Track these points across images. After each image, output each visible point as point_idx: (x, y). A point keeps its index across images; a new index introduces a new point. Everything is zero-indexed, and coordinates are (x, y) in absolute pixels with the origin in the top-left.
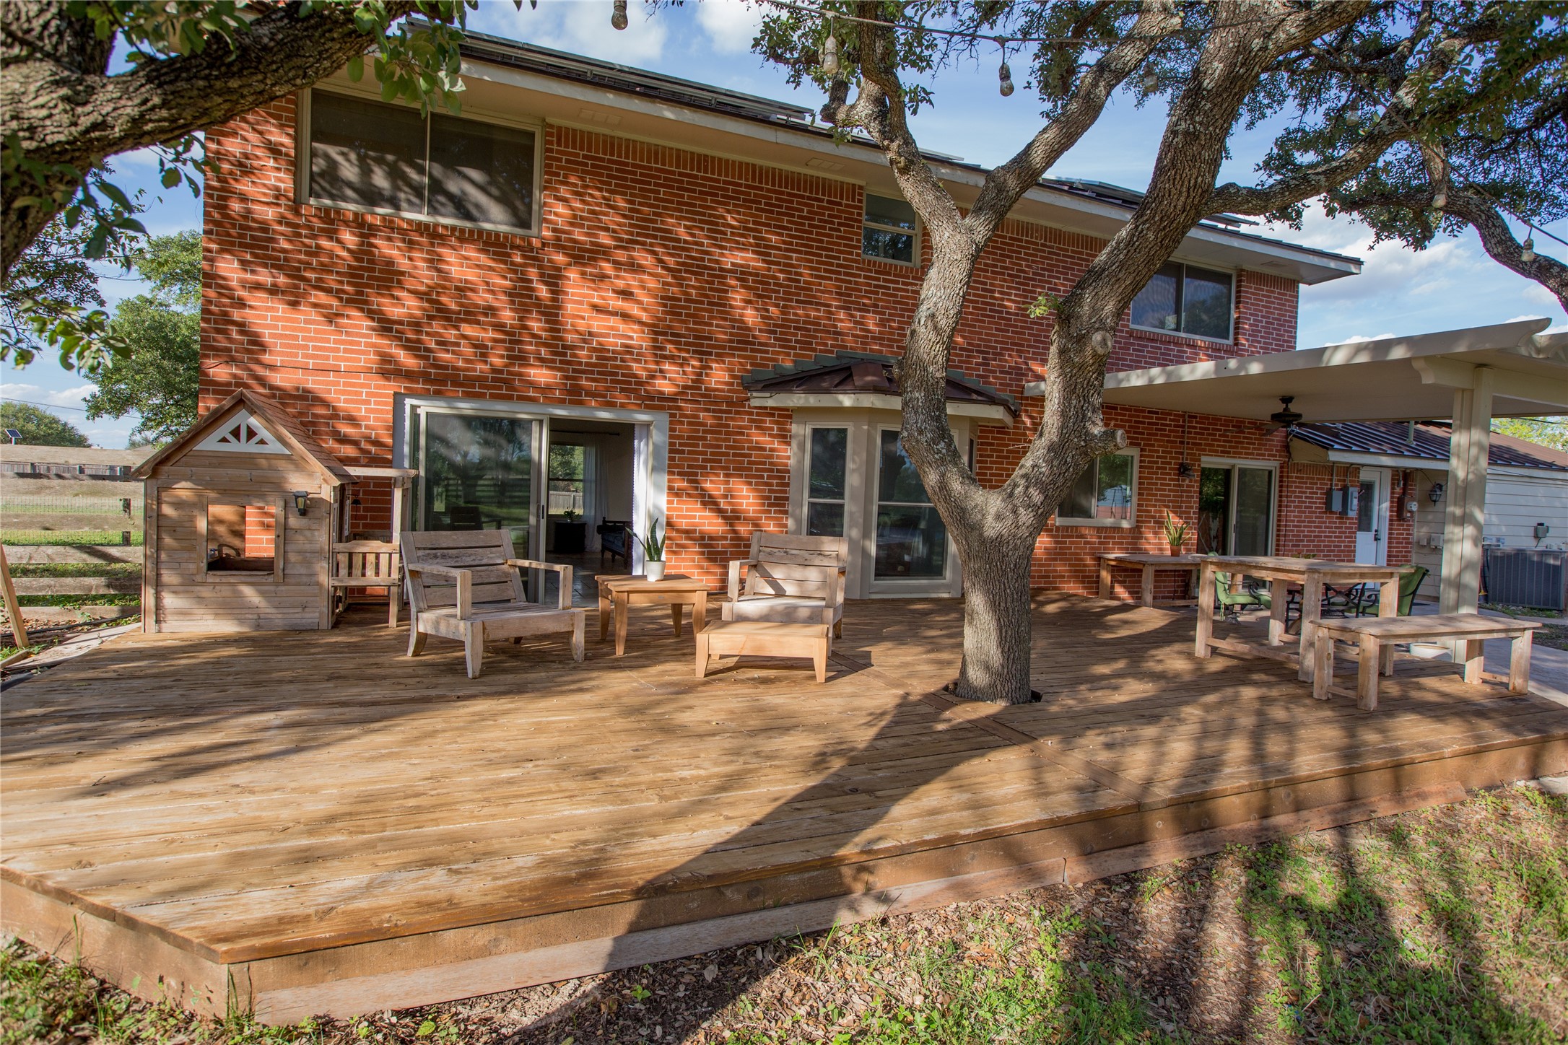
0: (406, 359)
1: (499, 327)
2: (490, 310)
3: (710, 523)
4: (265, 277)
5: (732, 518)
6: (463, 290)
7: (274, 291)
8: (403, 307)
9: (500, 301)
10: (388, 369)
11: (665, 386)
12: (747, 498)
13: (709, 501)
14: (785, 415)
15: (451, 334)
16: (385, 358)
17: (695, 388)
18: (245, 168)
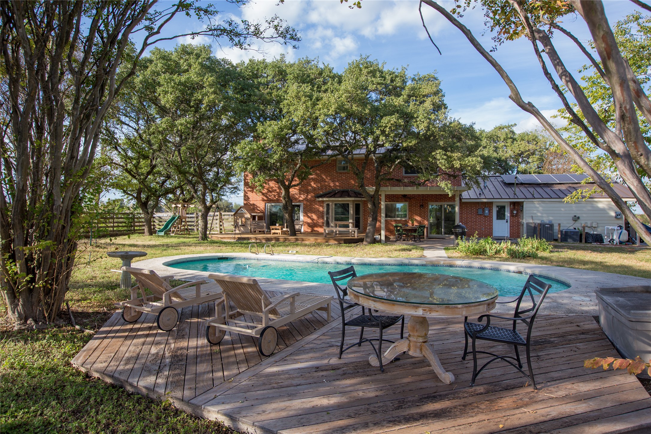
0: (265, 198)
1: (277, 192)
2: (276, 190)
3: (309, 221)
4: (249, 189)
5: (313, 220)
6: (272, 188)
7: (250, 191)
8: (265, 191)
9: (277, 189)
10: (263, 200)
11: (301, 199)
12: (314, 217)
13: (309, 217)
14: (323, 202)
15: (271, 194)
16: (263, 199)
17: (306, 199)
18: (247, 176)
